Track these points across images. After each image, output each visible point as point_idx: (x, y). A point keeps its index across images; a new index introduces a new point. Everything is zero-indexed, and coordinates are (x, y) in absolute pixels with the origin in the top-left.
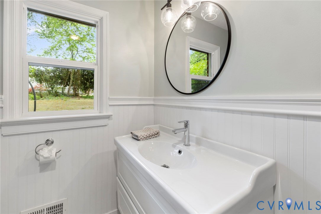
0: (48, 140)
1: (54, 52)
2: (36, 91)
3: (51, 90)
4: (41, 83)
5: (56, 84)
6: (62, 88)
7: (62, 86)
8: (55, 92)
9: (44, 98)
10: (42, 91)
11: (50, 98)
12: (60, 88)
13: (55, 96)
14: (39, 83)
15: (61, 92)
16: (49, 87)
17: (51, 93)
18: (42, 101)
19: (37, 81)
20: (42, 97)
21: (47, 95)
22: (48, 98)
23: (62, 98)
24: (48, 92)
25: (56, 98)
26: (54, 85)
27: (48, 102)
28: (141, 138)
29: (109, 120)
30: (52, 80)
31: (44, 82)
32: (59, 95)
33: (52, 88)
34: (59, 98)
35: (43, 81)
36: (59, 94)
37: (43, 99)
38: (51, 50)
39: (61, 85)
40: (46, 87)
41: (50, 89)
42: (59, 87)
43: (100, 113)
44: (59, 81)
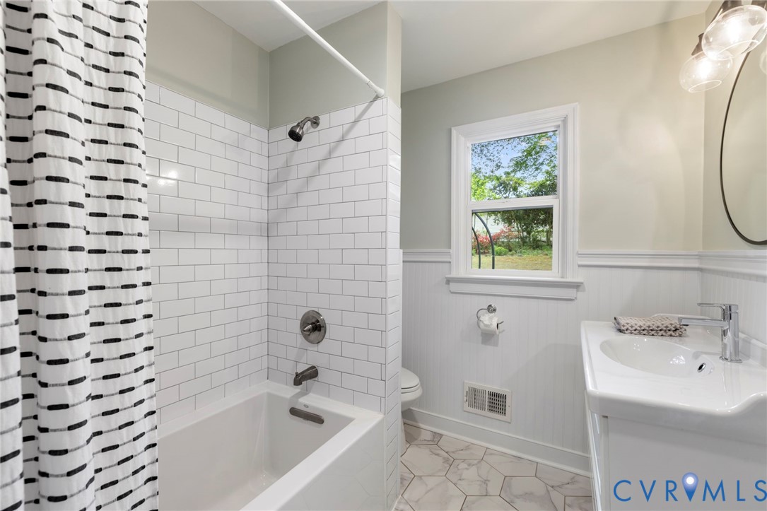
0: (490, 306)
1: (532, 160)
2: (503, 240)
3: (526, 237)
4: (510, 224)
5: (535, 224)
6: (547, 232)
7: (548, 227)
8: (534, 240)
9: (514, 251)
10: (511, 238)
11: (525, 252)
12: (543, 231)
13: (534, 249)
14: (507, 225)
15: (544, 239)
16: (523, 231)
17: (526, 242)
18: (511, 257)
19: (504, 220)
20: (510, 251)
21: (520, 246)
22: (521, 252)
23: (546, 252)
24: (522, 240)
25: (535, 252)
26: (532, 227)
27: (520, 259)
28: (626, 328)
29: (577, 291)
30: (529, 216)
31: (514, 222)
32: (541, 246)
33: (529, 233)
34: (540, 251)
35: (513, 219)
36: (540, 243)
37: (512, 255)
38: (526, 157)
39: (546, 226)
40: (518, 231)
41: (525, 234)
42: (541, 229)
43: (562, 277)
44: (542, 217)
